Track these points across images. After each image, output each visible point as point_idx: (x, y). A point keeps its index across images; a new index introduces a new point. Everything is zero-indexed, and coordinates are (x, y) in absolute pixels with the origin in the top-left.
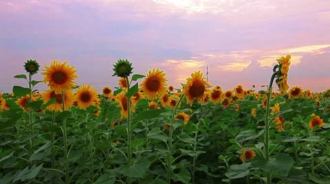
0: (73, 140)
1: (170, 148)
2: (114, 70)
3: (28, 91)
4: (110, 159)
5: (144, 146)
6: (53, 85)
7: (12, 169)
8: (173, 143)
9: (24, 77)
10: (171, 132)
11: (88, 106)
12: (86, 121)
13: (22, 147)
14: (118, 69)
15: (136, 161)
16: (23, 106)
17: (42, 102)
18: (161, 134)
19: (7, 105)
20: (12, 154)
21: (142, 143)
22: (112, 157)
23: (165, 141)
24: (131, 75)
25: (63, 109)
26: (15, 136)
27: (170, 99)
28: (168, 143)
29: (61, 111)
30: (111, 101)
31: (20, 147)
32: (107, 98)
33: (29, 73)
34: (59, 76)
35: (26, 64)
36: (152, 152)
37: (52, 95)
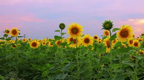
0: (81, 62)
1: (136, 71)
2: (103, 26)
3: (60, 38)
4: (100, 74)
5: (119, 69)
6: (72, 35)
7: (54, 74)
8: (138, 68)
9: (59, 31)
10: (137, 61)
11: (88, 45)
12: (87, 53)
13: (58, 64)
14: (105, 26)
15: (115, 76)
16: (58, 45)
17: (67, 43)
18: (130, 62)
19: (51, 45)
20: (54, 67)
21: (118, 67)
22: (101, 73)
23: (132, 66)
24: (112, 29)
25: (77, 47)
26: (54, 58)
27: (134, 42)
28: (134, 67)
29: (76, 48)
30: (98, 42)
31: (57, 64)
32: (96, 41)
33: (61, 29)
34: (75, 31)
35: (60, 25)
36: (124, 72)
37: (71, 40)
